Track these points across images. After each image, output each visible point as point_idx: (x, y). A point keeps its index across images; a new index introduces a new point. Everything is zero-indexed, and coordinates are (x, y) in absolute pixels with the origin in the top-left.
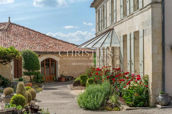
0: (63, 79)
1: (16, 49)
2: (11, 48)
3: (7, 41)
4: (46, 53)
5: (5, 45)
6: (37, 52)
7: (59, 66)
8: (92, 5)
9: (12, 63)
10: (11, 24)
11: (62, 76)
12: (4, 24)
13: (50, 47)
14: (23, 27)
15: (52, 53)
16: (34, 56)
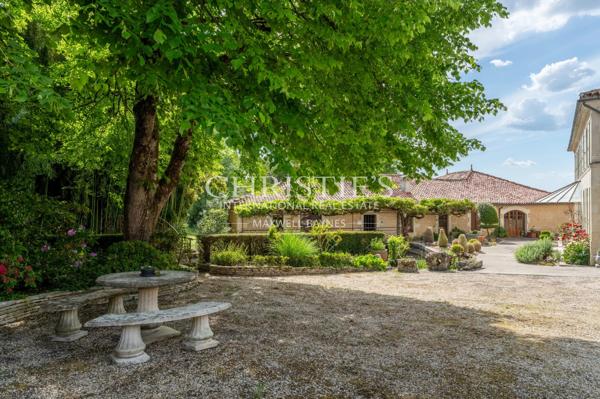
0: (534, 235)
1: (473, 201)
2: (467, 201)
3: (465, 193)
4: (510, 205)
5: (462, 196)
6: (495, 204)
7: (528, 220)
8: (569, 149)
9: (469, 215)
10: (473, 172)
11: (532, 231)
12: (466, 173)
13: (518, 198)
14: (488, 176)
15: (519, 204)
16: (491, 208)
